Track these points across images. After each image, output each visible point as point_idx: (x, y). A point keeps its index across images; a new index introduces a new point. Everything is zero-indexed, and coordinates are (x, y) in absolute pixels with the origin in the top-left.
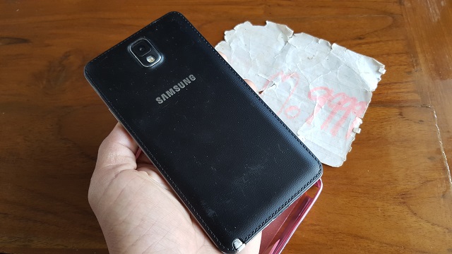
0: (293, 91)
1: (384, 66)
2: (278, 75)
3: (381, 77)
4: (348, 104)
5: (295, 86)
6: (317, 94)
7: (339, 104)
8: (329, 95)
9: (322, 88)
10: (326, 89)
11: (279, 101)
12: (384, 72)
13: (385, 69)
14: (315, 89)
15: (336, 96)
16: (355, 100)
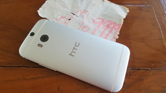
0: (86, 19)
1: (128, 9)
2: (79, 11)
3: (127, 13)
4: (112, 26)
5: (87, 17)
6: (97, 21)
7: (108, 25)
8: (103, 21)
9: (99, 18)
10: (101, 19)
11: (79, 23)
12: (128, 11)
13: (129, 10)
14: (96, 19)
15: (107, 22)
16: (115, 23)
